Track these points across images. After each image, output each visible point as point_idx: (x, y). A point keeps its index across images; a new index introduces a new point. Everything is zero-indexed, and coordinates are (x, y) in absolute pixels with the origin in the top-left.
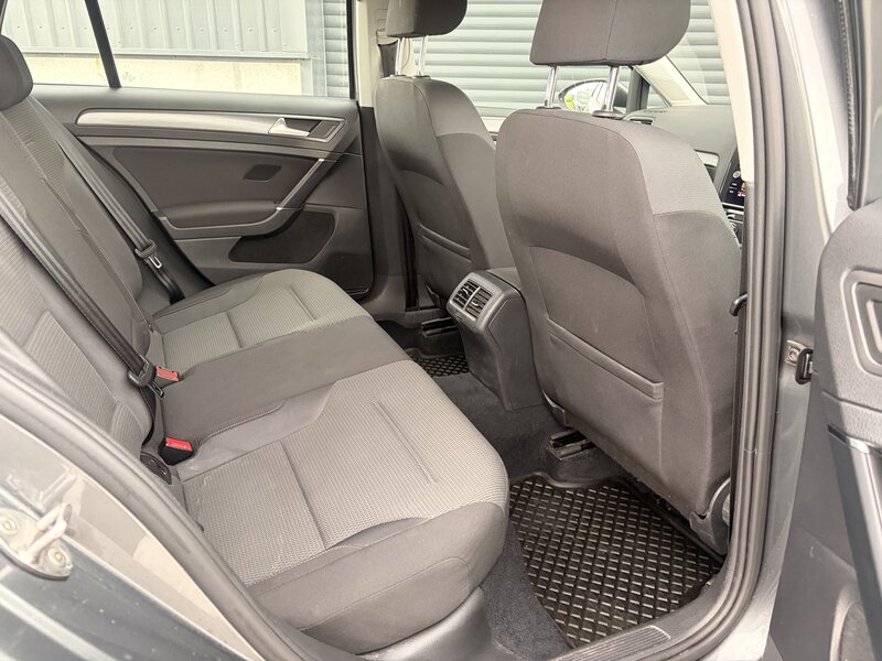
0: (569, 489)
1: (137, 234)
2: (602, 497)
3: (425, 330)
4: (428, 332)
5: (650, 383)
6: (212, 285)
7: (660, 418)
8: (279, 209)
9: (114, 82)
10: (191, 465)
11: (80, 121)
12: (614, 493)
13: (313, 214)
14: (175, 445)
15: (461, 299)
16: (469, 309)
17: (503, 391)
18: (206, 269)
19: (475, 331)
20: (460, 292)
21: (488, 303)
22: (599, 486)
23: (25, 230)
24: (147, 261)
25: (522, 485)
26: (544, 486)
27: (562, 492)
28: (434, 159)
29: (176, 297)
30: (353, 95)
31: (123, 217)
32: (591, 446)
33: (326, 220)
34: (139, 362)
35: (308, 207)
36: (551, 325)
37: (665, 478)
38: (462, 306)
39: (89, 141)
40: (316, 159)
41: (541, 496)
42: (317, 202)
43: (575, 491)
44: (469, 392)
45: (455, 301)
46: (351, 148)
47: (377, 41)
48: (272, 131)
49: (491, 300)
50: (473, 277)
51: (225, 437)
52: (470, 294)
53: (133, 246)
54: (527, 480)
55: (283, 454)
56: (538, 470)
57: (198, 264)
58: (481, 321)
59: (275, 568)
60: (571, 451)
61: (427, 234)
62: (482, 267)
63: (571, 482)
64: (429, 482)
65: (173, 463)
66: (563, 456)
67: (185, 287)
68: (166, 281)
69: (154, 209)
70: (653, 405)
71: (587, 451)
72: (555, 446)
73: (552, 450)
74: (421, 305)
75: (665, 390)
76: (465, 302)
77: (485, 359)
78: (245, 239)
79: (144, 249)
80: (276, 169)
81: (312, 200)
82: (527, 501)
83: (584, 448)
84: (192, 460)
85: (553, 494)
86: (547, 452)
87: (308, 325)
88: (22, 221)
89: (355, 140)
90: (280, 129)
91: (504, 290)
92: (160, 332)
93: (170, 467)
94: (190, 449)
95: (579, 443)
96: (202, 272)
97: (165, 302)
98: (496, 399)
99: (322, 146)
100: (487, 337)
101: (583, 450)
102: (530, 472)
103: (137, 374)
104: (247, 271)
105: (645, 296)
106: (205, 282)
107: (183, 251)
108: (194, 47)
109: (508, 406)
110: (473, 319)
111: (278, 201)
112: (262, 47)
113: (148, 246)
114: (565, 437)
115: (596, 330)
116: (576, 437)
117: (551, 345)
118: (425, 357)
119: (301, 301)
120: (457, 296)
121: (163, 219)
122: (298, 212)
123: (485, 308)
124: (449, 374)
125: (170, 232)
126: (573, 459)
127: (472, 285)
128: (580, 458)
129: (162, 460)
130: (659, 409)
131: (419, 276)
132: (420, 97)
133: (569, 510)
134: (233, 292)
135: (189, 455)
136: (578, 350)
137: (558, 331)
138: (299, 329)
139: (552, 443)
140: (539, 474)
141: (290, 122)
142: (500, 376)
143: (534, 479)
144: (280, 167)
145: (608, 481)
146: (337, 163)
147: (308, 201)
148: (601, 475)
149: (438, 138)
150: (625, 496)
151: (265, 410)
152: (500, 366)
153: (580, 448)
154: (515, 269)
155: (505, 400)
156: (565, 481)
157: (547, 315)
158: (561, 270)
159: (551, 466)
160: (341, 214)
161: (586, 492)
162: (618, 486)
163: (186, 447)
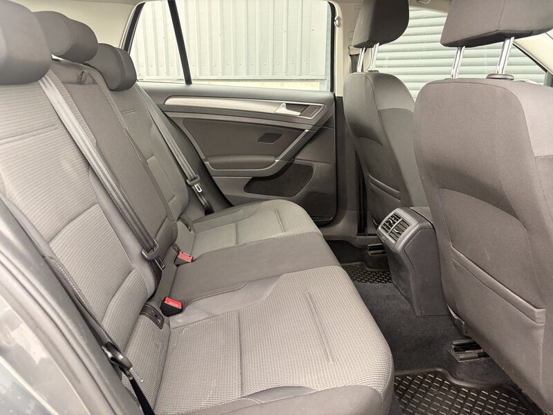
0: (464, 387)
1: (189, 171)
2: (493, 399)
3: (370, 250)
4: (372, 252)
5: (532, 308)
6: (231, 206)
7: (542, 340)
8: (277, 161)
9: (188, 80)
10: (179, 318)
11: (166, 103)
12: (505, 398)
13: (299, 166)
14: (171, 303)
15: (387, 227)
16: (391, 234)
17: (414, 300)
18: (229, 196)
19: (394, 251)
20: (387, 222)
21: (406, 231)
22: (491, 389)
23: (90, 152)
24: (193, 188)
25: (425, 377)
26: (443, 380)
27: (458, 388)
28: (376, 126)
29: (209, 211)
30: (332, 89)
31: (182, 160)
32: (485, 355)
33: (308, 170)
34: (152, 244)
35: (296, 161)
36: (453, 251)
37: (546, 396)
38: (387, 232)
39: (170, 115)
40: (304, 130)
41: (439, 388)
42: (302, 158)
43: (470, 389)
44: (388, 297)
45: (382, 228)
46: (327, 124)
47: (349, 52)
48: (277, 112)
49: (409, 229)
50: (399, 211)
51: (203, 303)
52: (394, 223)
53: (185, 178)
54: (430, 373)
55: (236, 320)
56: (440, 367)
57: (225, 193)
58: (399, 244)
59: (203, 404)
60: (469, 356)
61: (374, 182)
62: (407, 204)
63: (467, 382)
64: (328, 360)
65: (168, 315)
66: (461, 359)
67: (215, 206)
68: (203, 201)
69: (203, 157)
70: (535, 328)
71: (483, 359)
72: (456, 350)
73: (453, 353)
74: (369, 233)
75: (546, 316)
76: (389, 229)
77: (402, 274)
78: (254, 179)
79: (192, 180)
80: (279, 136)
81: (299, 157)
82: (427, 390)
83: (480, 356)
84: (180, 315)
85: (450, 389)
86: (449, 354)
87: (280, 234)
88: (90, 147)
89: (331, 118)
90: (283, 110)
91: (419, 222)
92: (195, 232)
93: (166, 318)
94: (180, 308)
95: (477, 351)
96: (227, 198)
97: (201, 213)
98: (409, 306)
99: (308, 122)
100: (403, 256)
101: (479, 357)
102: (432, 367)
103: (148, 251)
104: (254, 199)
105: (528, 230)
106: (227, 203)
107: (217, 183)
108: (260, 74)
109: (418, 313)
110: (393, 242)
111: (276, 156)
112: (298, 73)
113: (195, 178)
114: (463, 344)
115: (489, 258)
116: (473, 346)
117: (454, 267)
118: (368, 269)
119: (281, 219)
120: (384, 224)
121: (207, 163)
122: (289, 164)
123: (403, 234)
124: (379, 282)
125: (210, 172)
126: (470, 363)
127: (397, 217)
128: (476, 363)
129: (161, 313)
130: (542, 332)
131: (368, 212)
132: (369, 84)
133: (462, 405)
134: (241, 211)
135: (180, 311)
136: (473, 273)
137: (459, 257)
138: (273, 237)
139: (453, 347)
140: (440, 370)
141: (289, 106)
142: (412, 288)
143: (436, 374)
144: (281, 135)
145: (499, 387)
146: (317, 132)
147: (297, 157)
148: (494, 380)
149: (379, 112)
150: (514, 402)
151: (232, 288)
152: (413, 281)
153: (477, 355)
154: (429, 208)
155: (415, 308)
156: (462, 380)
157: (451, 243)
158: (461, 206)
159: (451, 366)
160: (317, 167)
161: (479, 392)
162: (508, 392)
163: (177, 306)
